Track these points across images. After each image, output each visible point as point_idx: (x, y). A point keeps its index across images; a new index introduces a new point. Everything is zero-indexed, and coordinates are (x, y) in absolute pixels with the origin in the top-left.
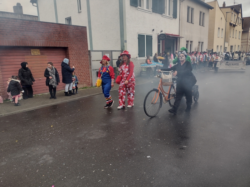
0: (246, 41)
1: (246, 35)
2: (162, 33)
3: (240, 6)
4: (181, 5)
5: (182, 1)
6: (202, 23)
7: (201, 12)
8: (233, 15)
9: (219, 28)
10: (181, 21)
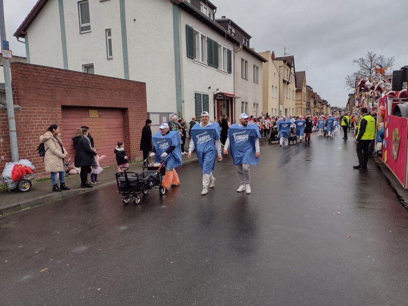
0: (300, 102)
1: (300, 94)
2: (218, 92)
3: (292, 58)
4: (235, 57)
5: (236, 52)
6: (256, 81)
7: (254, 66)
8: (286, 70)
9: (273, 86)
10: (235, 77)
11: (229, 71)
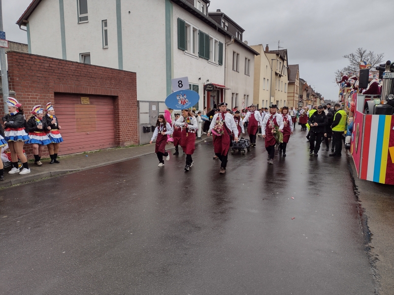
0: (292, 95)
1: (292, 87)
2: (208, 83)
3: (285, 52)
4: (227, 50)
5: (228, 45)
6: (247, 73)
7: (246, 59)
8: (279, 63)
9: (264, 78)
10: (226, 69)
11: (221, 63)
